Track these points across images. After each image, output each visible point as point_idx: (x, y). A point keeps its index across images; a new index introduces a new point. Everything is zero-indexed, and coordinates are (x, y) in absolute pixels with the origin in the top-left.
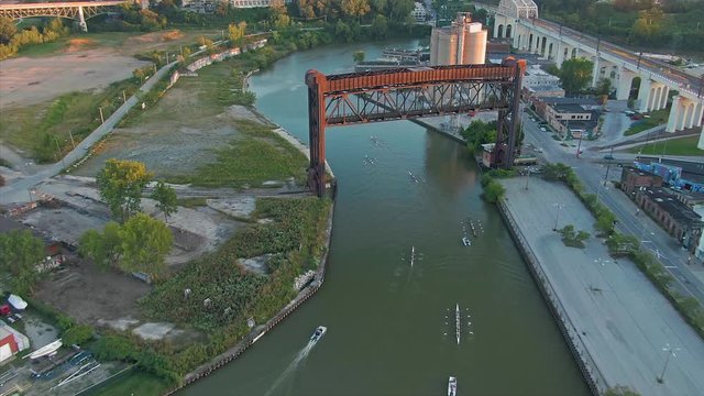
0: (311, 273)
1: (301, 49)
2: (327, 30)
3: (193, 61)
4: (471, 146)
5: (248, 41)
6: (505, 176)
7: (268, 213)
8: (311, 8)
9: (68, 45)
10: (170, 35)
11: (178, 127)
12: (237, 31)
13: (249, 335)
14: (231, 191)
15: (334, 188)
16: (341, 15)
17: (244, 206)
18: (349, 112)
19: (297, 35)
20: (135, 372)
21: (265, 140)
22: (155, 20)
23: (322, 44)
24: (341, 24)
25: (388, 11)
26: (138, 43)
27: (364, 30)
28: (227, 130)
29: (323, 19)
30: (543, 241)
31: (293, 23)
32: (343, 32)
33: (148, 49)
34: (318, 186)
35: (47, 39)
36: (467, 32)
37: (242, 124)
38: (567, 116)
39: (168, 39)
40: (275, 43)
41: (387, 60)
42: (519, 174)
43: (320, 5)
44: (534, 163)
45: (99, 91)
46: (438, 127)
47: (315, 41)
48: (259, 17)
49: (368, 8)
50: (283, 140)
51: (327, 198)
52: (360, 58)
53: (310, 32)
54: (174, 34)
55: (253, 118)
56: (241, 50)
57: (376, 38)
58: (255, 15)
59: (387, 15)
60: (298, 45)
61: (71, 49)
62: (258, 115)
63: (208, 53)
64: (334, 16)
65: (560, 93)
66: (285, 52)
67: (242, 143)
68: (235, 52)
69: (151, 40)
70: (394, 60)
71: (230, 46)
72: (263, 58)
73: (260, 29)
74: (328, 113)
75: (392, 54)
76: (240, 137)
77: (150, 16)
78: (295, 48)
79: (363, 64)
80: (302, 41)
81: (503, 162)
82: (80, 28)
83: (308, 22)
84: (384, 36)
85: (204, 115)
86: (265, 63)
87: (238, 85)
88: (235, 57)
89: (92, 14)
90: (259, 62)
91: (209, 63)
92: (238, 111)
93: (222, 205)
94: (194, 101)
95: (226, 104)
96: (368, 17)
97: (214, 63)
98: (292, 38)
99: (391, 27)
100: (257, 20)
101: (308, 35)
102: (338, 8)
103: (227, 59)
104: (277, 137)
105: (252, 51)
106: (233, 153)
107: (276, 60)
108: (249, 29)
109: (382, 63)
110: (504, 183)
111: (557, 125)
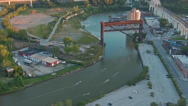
0: (102, 56)
1: (93, 14)
2: (101, 8)
3: (67, 17)
4: (134, 38)
5: (79, 11)
6: (140, 43)
7: (93, 47)
8: (96, 2)
9: (32, 12)
10: (58, 9)
11: (69, 33)
12: (76, 8)
13: (93, 62)
14: (85, 44)
15: (105, 45)
16: (105, 3)
17: (88, 47)
18: (108, 29)
19: (92, 9)
20: (77, 65)
21: (89, 36)
22: (52, 5)
23: (99, 12)
24: (105, 7)
25: (118, 3)
26: (50, 12)
27: (111, 8)
28: (80, 34)
29: (100, 5)
30: (143, 53)
31: (91, 6)
32: (105, 9)
33: (53, 13)
34: (102, 43)
35: (24, 10)
36: (135, 12)
37: (83, 33)
38: (158, 32)
39: (57, 11)
40: (86, 12)
41: (117, 18)
42: (143, 43)
43: (99, 1)
44: (147, 41)
45: (47, 24)
46: (128, 34)
47: (97, 11)
48: (81, 4)
49: (112, 2)
50: (93, 36)
51: (104, 46)
52: (110, 17)
53: (96, 8)
54: (59, 9)
55: (85, 31)
56: (78, 14)
57: (114, 10)
58: (80, 3)
59: (118, 4)
60: (93, 12)
61: (33, 13)
62: (86, 31)
63: (70, 15)
64: (103, 4)
65: (159, 27)
66: (89, 14)
67: (84, 36)
68: (76, 14)
69: (53, 11)
70: (119, 17)
71: (75, 13)
72: (84, 16)
73: (82, 7)
74: (104, 29)
75: (119, 16)
76: (84, 35)
77: (51, 3)
78: (92, 13)
79: (111, 18)
80: (94, 12)
81: (140, 41)
82: (31, 7)
83: (95, 5)
84: (117, 10)
85: (74, 30)
86: (85, 18)
87: (79, 23)
88: (76, 16)
89: (34, 2)
90: (83, 18)
91: (70, 18)
92: (81, 30)
93: (84, 46)
94: (70, 27)
95: (78, 28)
96: (113, 4)
97: (71, 17)
98: (91, 10)
99: (119, 7)
100: (81, 5)
101: (95, 9)
102: (104, 2)
103: (74, 16)
104: (92, 35)
105: (81, 14)
106: (83, 38)
107: (87, 17)
108: (79, 8)
109: (116, 18)
110: (139, 44)
111: (155, 34)
